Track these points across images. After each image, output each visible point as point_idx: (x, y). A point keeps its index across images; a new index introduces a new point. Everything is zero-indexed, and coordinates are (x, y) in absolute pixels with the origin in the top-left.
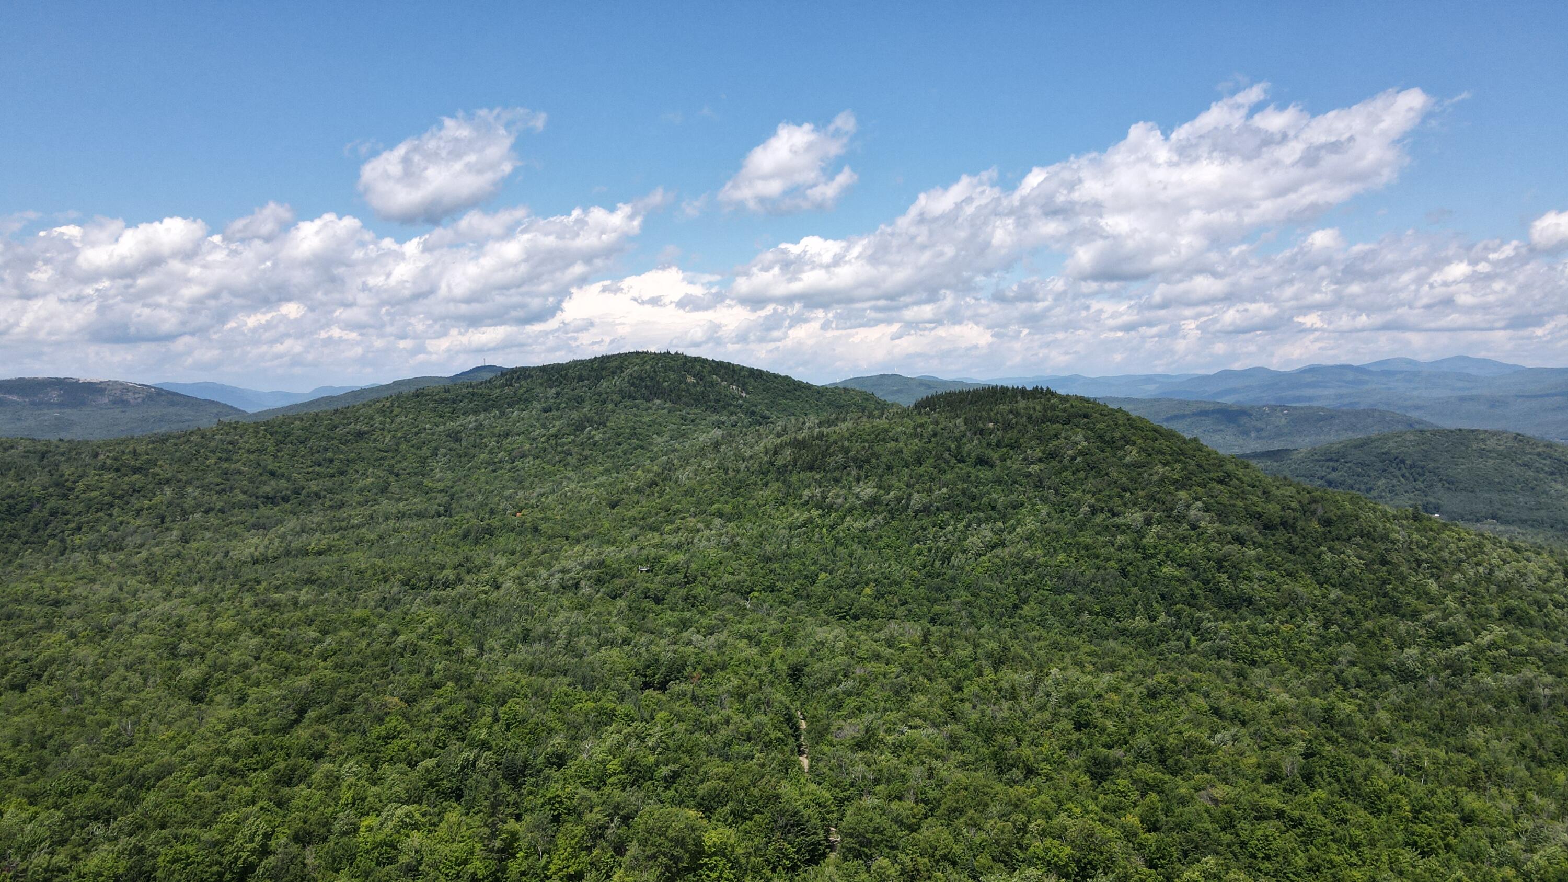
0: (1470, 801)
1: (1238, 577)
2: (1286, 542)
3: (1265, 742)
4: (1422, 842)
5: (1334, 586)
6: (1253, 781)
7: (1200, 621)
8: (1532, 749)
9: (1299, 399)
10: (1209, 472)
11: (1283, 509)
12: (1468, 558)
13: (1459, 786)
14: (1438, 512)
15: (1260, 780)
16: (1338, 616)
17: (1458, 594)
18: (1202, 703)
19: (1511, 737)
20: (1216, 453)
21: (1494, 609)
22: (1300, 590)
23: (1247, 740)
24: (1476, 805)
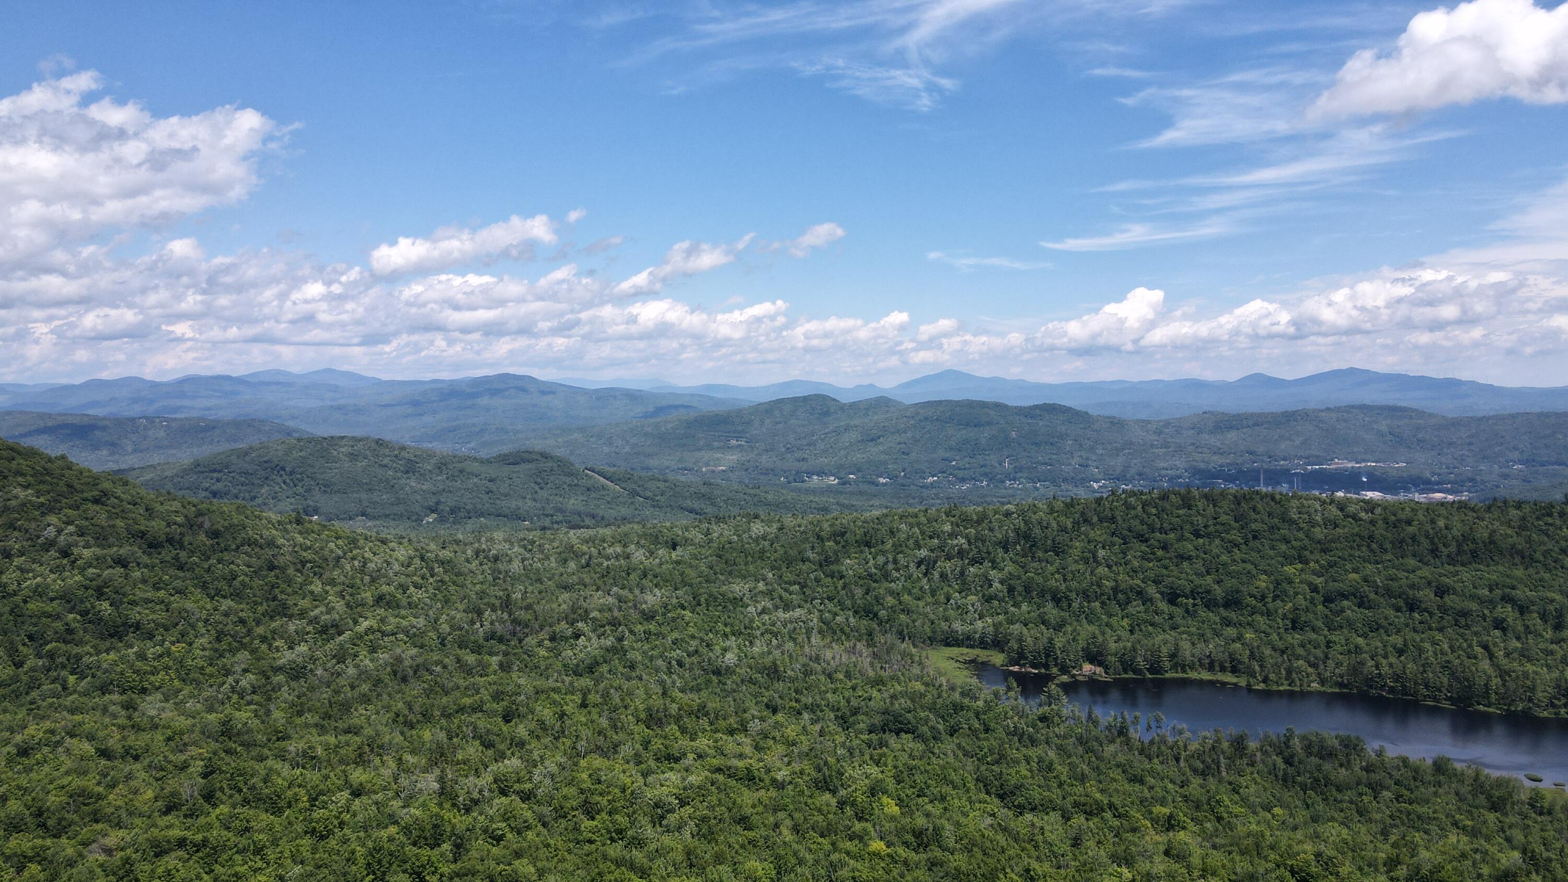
0: (358, 775)
1: (122, 603)
2: (173, 559)
3: (160, 772)
4: (320, 827)
5: (225, 597)
6: (149, 817)
7: (79, 658)
8: (404, 716)
9: (177, 409)
10: (82, 492)
11: (169, 525)
12: (345, 554)
13: (348, 764)
14: (316, 514)
15: (156, 814)
16: (230, 627)
17: (338, 588)
18: (88, 748)
19: (388, 708)
20: (89, 471)
21: (368, 596)
22: (189, 605)
23: (143, 775)
24: (363, 778)
